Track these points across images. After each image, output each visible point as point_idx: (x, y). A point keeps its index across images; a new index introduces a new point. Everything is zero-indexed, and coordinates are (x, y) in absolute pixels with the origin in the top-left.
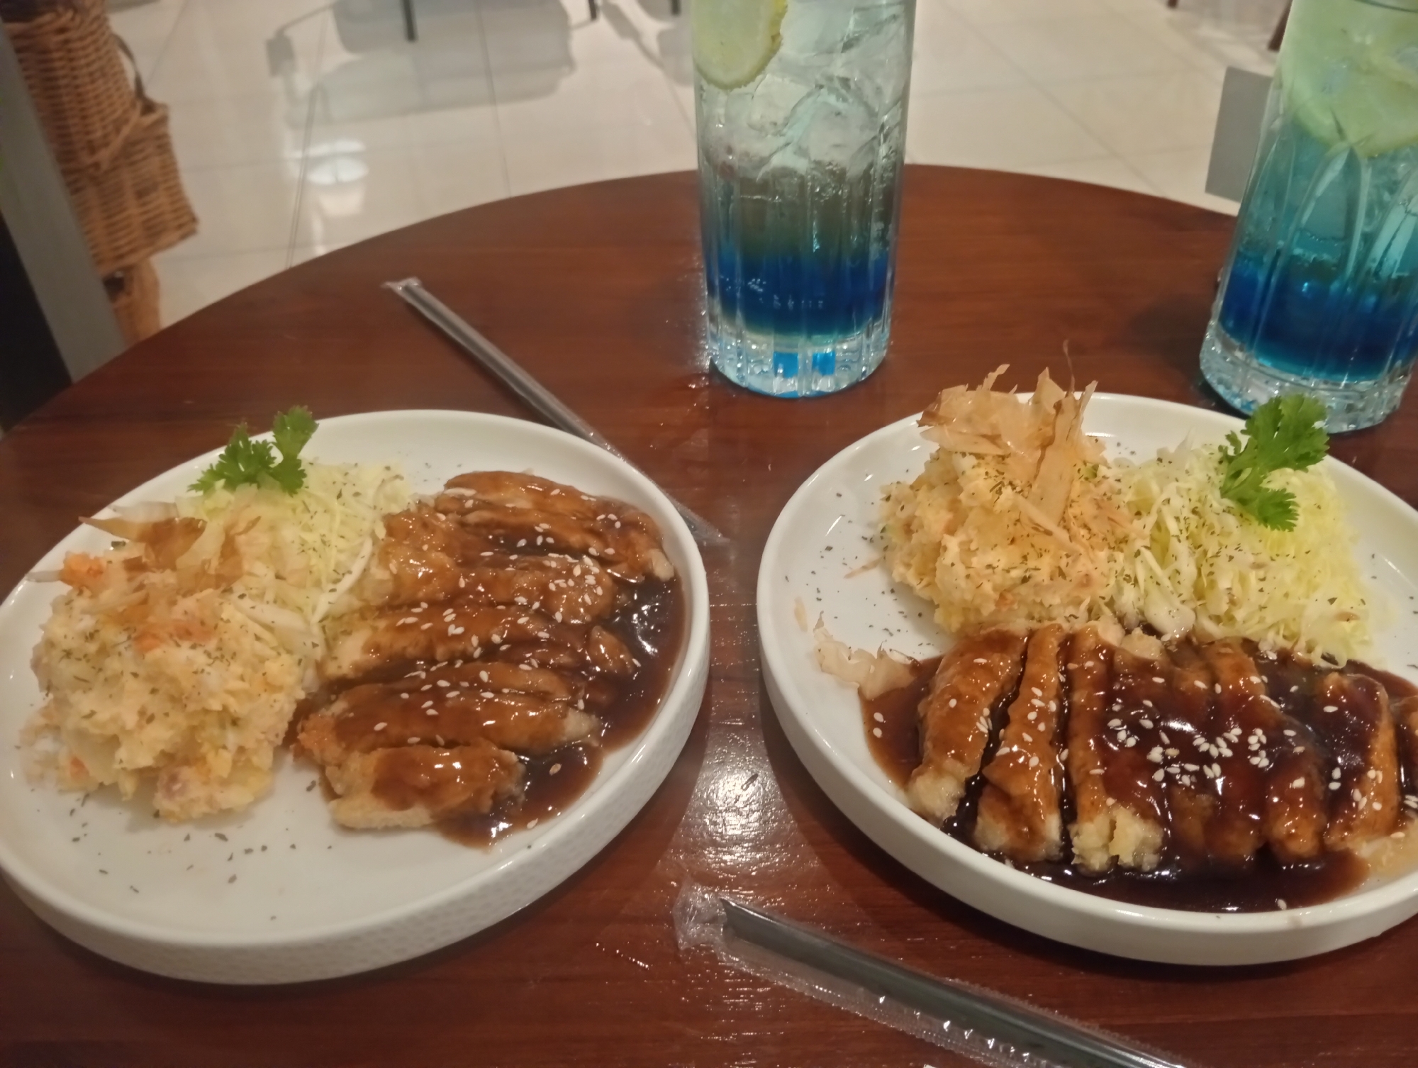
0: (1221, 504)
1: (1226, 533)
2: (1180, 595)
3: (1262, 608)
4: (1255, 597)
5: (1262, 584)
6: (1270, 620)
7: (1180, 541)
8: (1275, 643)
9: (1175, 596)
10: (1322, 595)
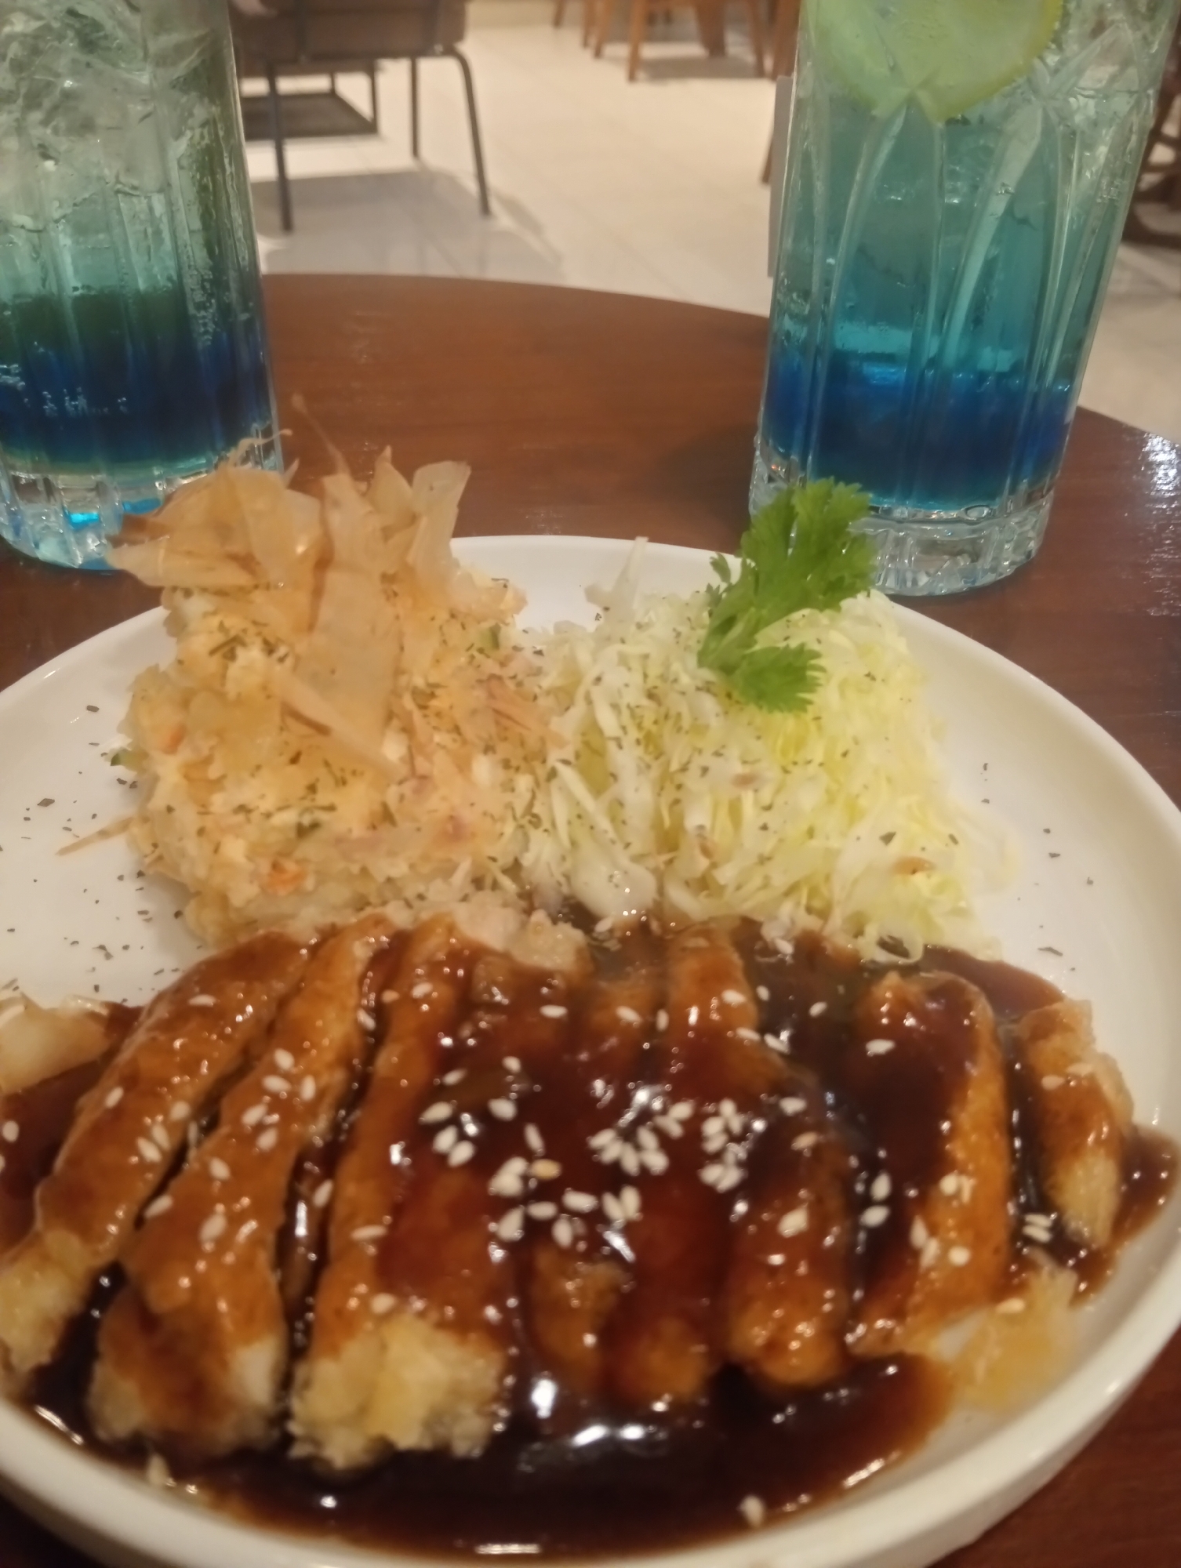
0: (693, 677)
1: (699, 728)
2: (627, 845)
3: (763, 860)
4: (752, 841)
5: (766, 817)
6: (780, 882)
7: (620, 747)
8: (793, 922)
9: (619, 846)
10: (867, 830)
